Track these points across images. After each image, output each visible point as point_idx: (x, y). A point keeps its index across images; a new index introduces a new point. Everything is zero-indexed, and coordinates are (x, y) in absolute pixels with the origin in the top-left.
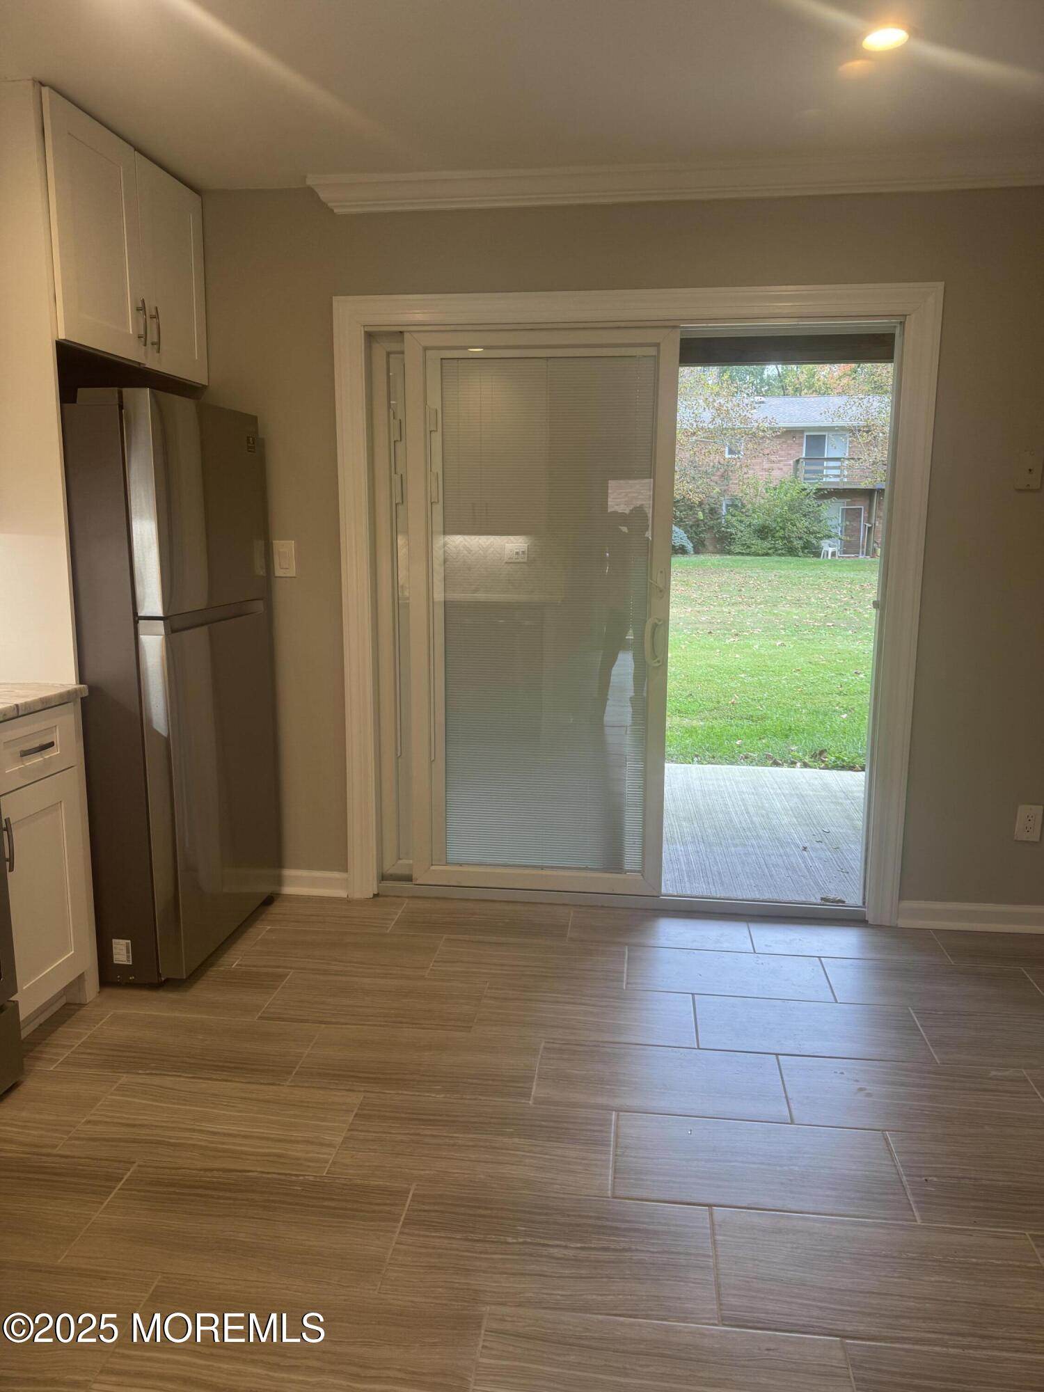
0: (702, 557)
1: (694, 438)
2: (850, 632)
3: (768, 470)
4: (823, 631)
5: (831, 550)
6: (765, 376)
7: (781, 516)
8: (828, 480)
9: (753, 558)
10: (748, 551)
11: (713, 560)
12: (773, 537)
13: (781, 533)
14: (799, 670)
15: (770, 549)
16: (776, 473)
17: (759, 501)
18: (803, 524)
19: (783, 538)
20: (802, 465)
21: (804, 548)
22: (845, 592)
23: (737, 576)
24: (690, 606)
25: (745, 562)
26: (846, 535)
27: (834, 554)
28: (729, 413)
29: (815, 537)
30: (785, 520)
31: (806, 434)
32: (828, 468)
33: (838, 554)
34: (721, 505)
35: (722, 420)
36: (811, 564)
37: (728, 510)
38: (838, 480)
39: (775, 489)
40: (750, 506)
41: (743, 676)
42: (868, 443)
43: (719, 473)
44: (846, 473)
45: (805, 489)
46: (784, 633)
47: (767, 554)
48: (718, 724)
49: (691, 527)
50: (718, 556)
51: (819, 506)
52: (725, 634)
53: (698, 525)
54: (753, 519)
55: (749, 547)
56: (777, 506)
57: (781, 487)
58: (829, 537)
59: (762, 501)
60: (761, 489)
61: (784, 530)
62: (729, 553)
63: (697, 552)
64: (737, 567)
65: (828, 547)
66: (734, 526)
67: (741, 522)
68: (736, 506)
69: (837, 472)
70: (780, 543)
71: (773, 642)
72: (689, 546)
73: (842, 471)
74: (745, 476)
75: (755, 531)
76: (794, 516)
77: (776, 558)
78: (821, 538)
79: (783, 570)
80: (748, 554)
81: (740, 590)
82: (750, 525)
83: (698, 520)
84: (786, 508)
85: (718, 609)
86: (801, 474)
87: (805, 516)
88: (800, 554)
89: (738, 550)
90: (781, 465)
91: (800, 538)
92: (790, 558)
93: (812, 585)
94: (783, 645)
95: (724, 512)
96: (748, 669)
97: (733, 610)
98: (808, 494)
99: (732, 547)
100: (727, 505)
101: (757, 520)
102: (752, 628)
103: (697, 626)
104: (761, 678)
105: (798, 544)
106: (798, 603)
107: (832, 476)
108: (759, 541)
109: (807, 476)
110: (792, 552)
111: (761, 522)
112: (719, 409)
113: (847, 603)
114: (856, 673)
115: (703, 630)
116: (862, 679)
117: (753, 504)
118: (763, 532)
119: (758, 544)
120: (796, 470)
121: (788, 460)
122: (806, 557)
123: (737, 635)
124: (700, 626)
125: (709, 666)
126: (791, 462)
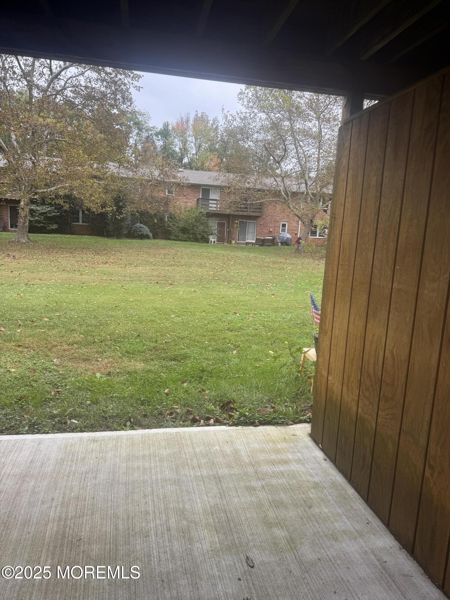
0: (157, 241)
1: (150, 183)
2: (226, 283)
3: (186, 202)
4: (213, 283)
5: (213, 240)
6: (183, 162)
7: (192, 223)
8: (212, 209)
9: (180, 242)
10: (178, 238)
11: (162, 242)
12: (188, 233)
13: (191, 232)
14: (204, 311)
15: (187, 238)
16: (189, 204)
17: (182, 216)
18: (201, 228)
19: (193, 234)
20: (200, 201)
21: (202, 239)
22: (221, 260)
23: (172, 251)
24: (149, 265)
25: (176, 244)
26: (219, 234)
27: (214, 242)
28: (167, 173)
29: (206, 234)
30: (193, 226)
31: (201, 187)
32: (211, 203)
33: (216, 242)
34: (165, 217)
35: (164, 175)
36: (205, 246)
37: (168, 220)
38: (215, 209)
39: (189, 211)
40: (178, 218)
41: (173, 316)
42: (229, 193)
43: (163, 202)
44: (219, 206)
45: (202, 212)
46: (195, 283)
47: (186, 241)
48: (154, 365)
49: (151, 226)
50: (164, 241)
51: (208, 220)
52: (165, 283)
53: (155, 226)
54: (180, 224)
55: (178, 237)
56: (189, 219)
57: (192, 211)
58: (212, 234)
59: (183, 216)
60: (183, 211)
61: (193, 230)
62: (169, 239)
63: (154, 238)
64: (173, 246)
65: (212, 239)
66: (171, 227)
67: (174, 225)
68: (172, 218)
69: (215, 206)
70: (191, 236)
71: (189, 289)
72: (151, 235)
73: (217, 206)
74: (176, 204)
75: (180, 230)
76: (197, 224)
77: (190, 243)
78: (209, 235)
79: (193, 248)
80: (178, 240)
81: (174, 258)
82: (178, 227)
83: (155, 223)
84: (194, 220)
85: (163, 268)
86: (200, 206)
87: (202, 224)
88: (200, 241)
89: (173, 238)
90: (191, 201)
91: (200, 234)
92: (196, 243)
93: (206, 257)
94: (195, 291)
95: (166, 220)
96: (177, 311)
97: (170, 269)
98: (203, 215)
99: (170, 237)
100: (168, 217)
101: (181, 225)
102: (179, 280)
103: (151, 278)
104: (184, 318)
105: (199, 236)
106: (200, 265)
107: (213, 207)
108: (182, 235)
109: (203, 206)
110: (196, 240)
111: (183, 226)
112: (162, 170)
113: (223, 266)
114: (234, 313)
115: (154, 281)
116: (238, 317)
117: (179, 217)
118: (184, 230)
119: (181, 235)
120: (198, 203)
121: (194, 199)
122: (202, 243)
123: (171, 284)
124: (153, 278)
125: (154, 309)
126: (196, 200)
